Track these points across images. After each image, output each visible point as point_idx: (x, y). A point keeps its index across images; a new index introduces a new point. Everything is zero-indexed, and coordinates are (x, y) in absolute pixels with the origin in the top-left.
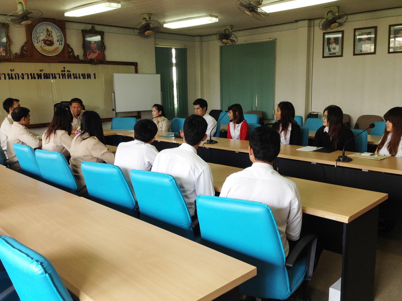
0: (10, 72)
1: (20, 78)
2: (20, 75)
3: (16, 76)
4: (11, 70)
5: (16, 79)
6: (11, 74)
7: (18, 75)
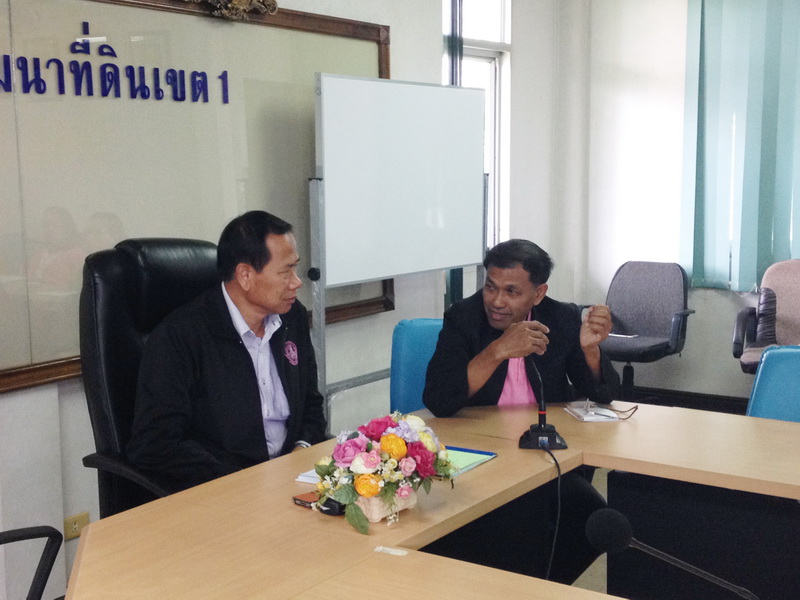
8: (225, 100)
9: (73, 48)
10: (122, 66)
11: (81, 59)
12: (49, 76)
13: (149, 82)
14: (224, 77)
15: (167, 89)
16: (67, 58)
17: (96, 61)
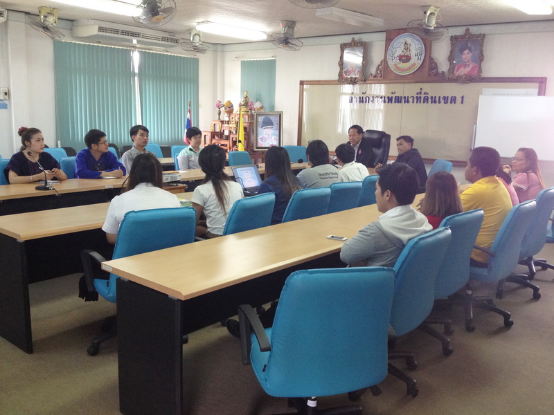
0: (362, 96)
1: (370, 101)
5: (366, 102)
7: (369, 97)
8: (462, 103)
9: (417, 94)
10: (429, 96)
11: (419, 96)
12: (411, 100)
13: (437, 100)
14: (463, 97)
15: (442, 101)
16: (415, 95)
17: (423, 96)
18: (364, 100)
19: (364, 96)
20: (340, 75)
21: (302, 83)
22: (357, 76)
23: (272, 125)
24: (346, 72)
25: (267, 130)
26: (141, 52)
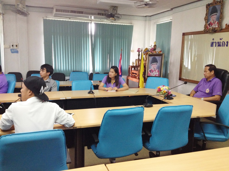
0: (219, 41)
1: (225, 45)
2: (226, 43)
3: (222, 44)
4: (221, 39)
5: (222, 46)
6: (220, 42)
7: (224, 42)
18: (221, 44)
19: (221, 41)
20: (206, 27)
21: (184, 34)
22: (217, 27)
23: (157, 62)
24: (209, 24)
25: (154, 65)
26: (96, 24)
